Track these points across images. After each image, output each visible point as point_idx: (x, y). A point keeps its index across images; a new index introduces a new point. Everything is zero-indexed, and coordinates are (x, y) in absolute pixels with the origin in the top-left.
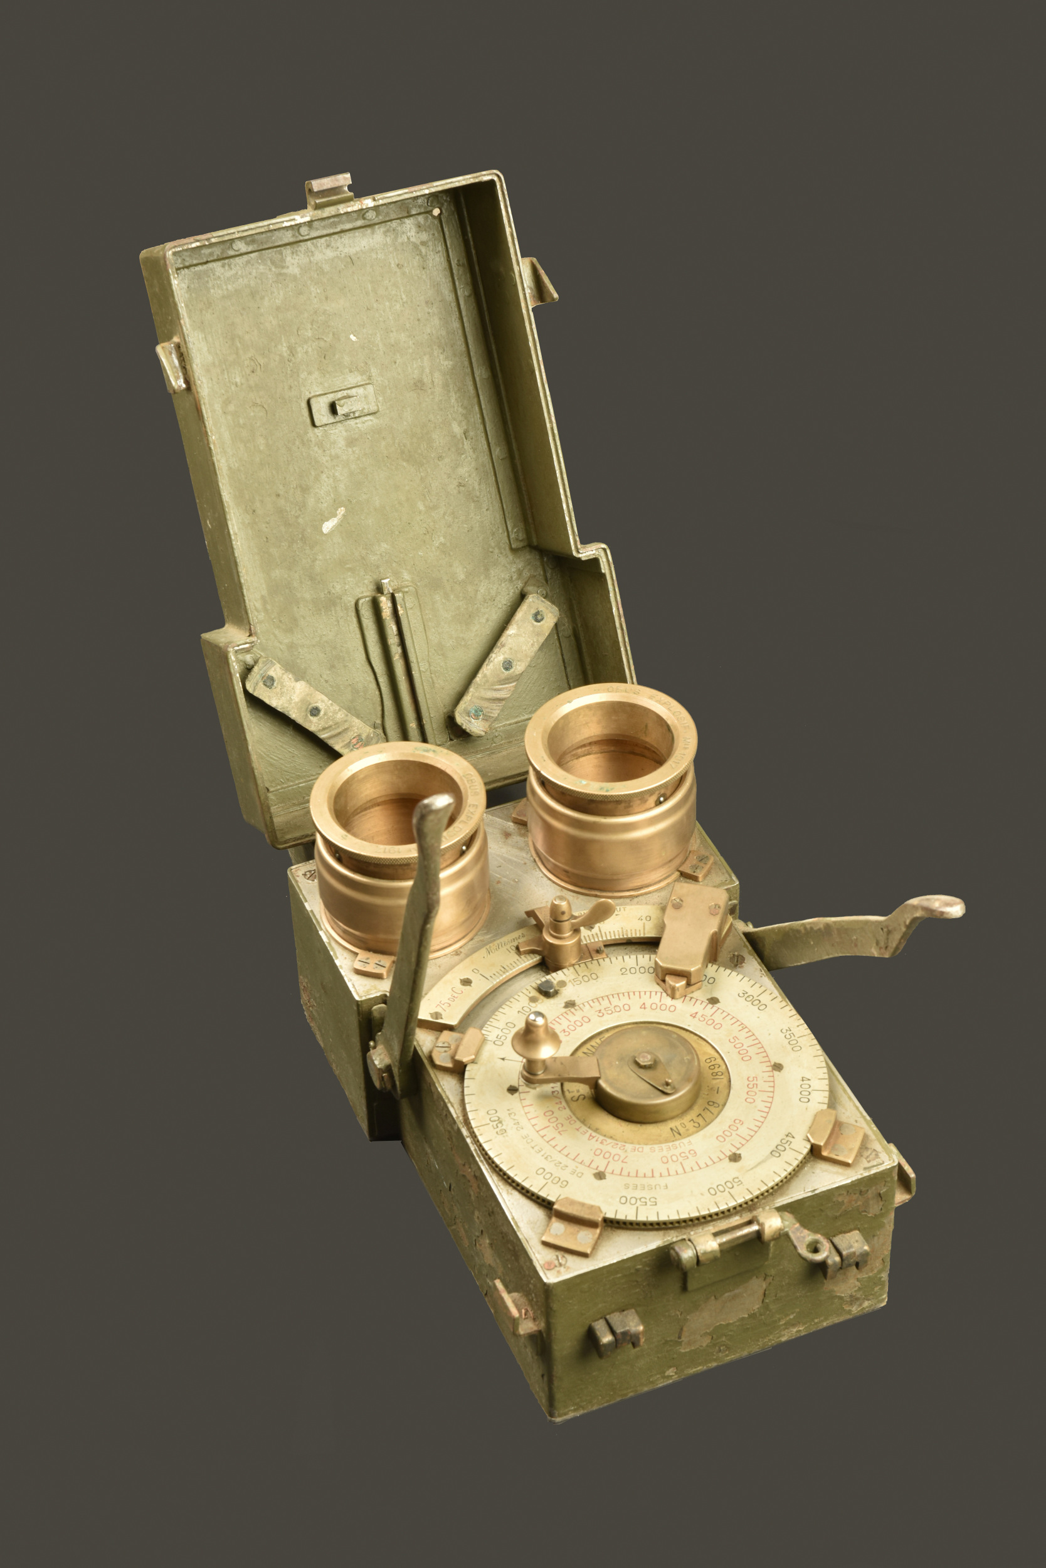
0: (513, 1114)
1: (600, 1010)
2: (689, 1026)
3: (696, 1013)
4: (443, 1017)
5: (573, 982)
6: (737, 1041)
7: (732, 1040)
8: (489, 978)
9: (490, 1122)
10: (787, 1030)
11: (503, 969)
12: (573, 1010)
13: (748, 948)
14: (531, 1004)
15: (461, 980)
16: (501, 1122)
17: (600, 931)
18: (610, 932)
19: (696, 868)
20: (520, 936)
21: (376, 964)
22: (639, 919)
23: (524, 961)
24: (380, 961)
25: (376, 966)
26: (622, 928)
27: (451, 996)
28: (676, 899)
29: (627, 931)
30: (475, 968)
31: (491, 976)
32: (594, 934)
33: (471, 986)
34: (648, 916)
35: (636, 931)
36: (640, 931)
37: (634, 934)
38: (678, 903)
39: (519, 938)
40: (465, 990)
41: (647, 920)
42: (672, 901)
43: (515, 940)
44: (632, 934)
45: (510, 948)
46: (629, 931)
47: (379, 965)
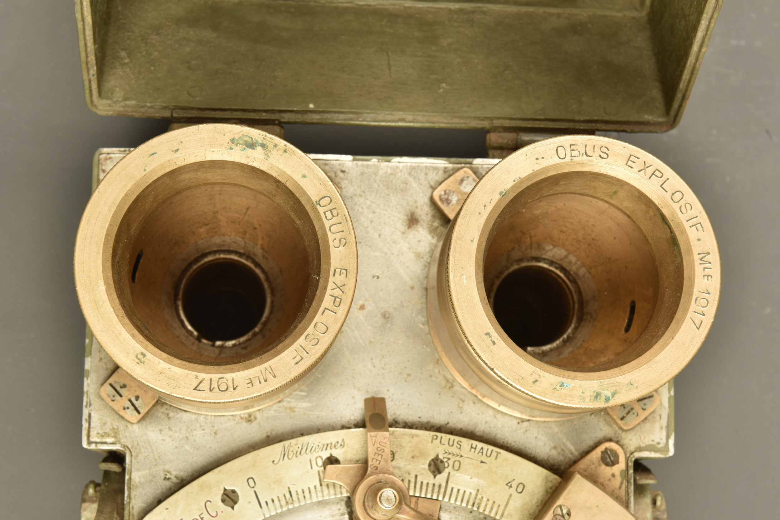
8: (263, 504)
11: (288, 496)
15: (225, 490)
17: (447, 482)
18: (459, 490)
19: (628, 413)
20: (338, 442)
21: (130, 401)
22: (507, 485)
23: (323, 494)
24: (137, 398)
25: (128, 404)
26: (478, 490)
27: (200, 516)
28: (563, 508)
29: (482, 498)
30: (252, 478)
31: (267, 503)
32: (437, 484)
33: (233, 508)
34: (521, 483)
35: (494, 502)
36: (499, 506)
37: (489, 507)
38: (563, 516)
39: (335, 446)
40: (222, 512)
41: (517, 490)
42: (557, 507)
43: (329, 448)
44: (486, 505)
45: (316, 458)
46: (485, 499)
47: (133, 405)
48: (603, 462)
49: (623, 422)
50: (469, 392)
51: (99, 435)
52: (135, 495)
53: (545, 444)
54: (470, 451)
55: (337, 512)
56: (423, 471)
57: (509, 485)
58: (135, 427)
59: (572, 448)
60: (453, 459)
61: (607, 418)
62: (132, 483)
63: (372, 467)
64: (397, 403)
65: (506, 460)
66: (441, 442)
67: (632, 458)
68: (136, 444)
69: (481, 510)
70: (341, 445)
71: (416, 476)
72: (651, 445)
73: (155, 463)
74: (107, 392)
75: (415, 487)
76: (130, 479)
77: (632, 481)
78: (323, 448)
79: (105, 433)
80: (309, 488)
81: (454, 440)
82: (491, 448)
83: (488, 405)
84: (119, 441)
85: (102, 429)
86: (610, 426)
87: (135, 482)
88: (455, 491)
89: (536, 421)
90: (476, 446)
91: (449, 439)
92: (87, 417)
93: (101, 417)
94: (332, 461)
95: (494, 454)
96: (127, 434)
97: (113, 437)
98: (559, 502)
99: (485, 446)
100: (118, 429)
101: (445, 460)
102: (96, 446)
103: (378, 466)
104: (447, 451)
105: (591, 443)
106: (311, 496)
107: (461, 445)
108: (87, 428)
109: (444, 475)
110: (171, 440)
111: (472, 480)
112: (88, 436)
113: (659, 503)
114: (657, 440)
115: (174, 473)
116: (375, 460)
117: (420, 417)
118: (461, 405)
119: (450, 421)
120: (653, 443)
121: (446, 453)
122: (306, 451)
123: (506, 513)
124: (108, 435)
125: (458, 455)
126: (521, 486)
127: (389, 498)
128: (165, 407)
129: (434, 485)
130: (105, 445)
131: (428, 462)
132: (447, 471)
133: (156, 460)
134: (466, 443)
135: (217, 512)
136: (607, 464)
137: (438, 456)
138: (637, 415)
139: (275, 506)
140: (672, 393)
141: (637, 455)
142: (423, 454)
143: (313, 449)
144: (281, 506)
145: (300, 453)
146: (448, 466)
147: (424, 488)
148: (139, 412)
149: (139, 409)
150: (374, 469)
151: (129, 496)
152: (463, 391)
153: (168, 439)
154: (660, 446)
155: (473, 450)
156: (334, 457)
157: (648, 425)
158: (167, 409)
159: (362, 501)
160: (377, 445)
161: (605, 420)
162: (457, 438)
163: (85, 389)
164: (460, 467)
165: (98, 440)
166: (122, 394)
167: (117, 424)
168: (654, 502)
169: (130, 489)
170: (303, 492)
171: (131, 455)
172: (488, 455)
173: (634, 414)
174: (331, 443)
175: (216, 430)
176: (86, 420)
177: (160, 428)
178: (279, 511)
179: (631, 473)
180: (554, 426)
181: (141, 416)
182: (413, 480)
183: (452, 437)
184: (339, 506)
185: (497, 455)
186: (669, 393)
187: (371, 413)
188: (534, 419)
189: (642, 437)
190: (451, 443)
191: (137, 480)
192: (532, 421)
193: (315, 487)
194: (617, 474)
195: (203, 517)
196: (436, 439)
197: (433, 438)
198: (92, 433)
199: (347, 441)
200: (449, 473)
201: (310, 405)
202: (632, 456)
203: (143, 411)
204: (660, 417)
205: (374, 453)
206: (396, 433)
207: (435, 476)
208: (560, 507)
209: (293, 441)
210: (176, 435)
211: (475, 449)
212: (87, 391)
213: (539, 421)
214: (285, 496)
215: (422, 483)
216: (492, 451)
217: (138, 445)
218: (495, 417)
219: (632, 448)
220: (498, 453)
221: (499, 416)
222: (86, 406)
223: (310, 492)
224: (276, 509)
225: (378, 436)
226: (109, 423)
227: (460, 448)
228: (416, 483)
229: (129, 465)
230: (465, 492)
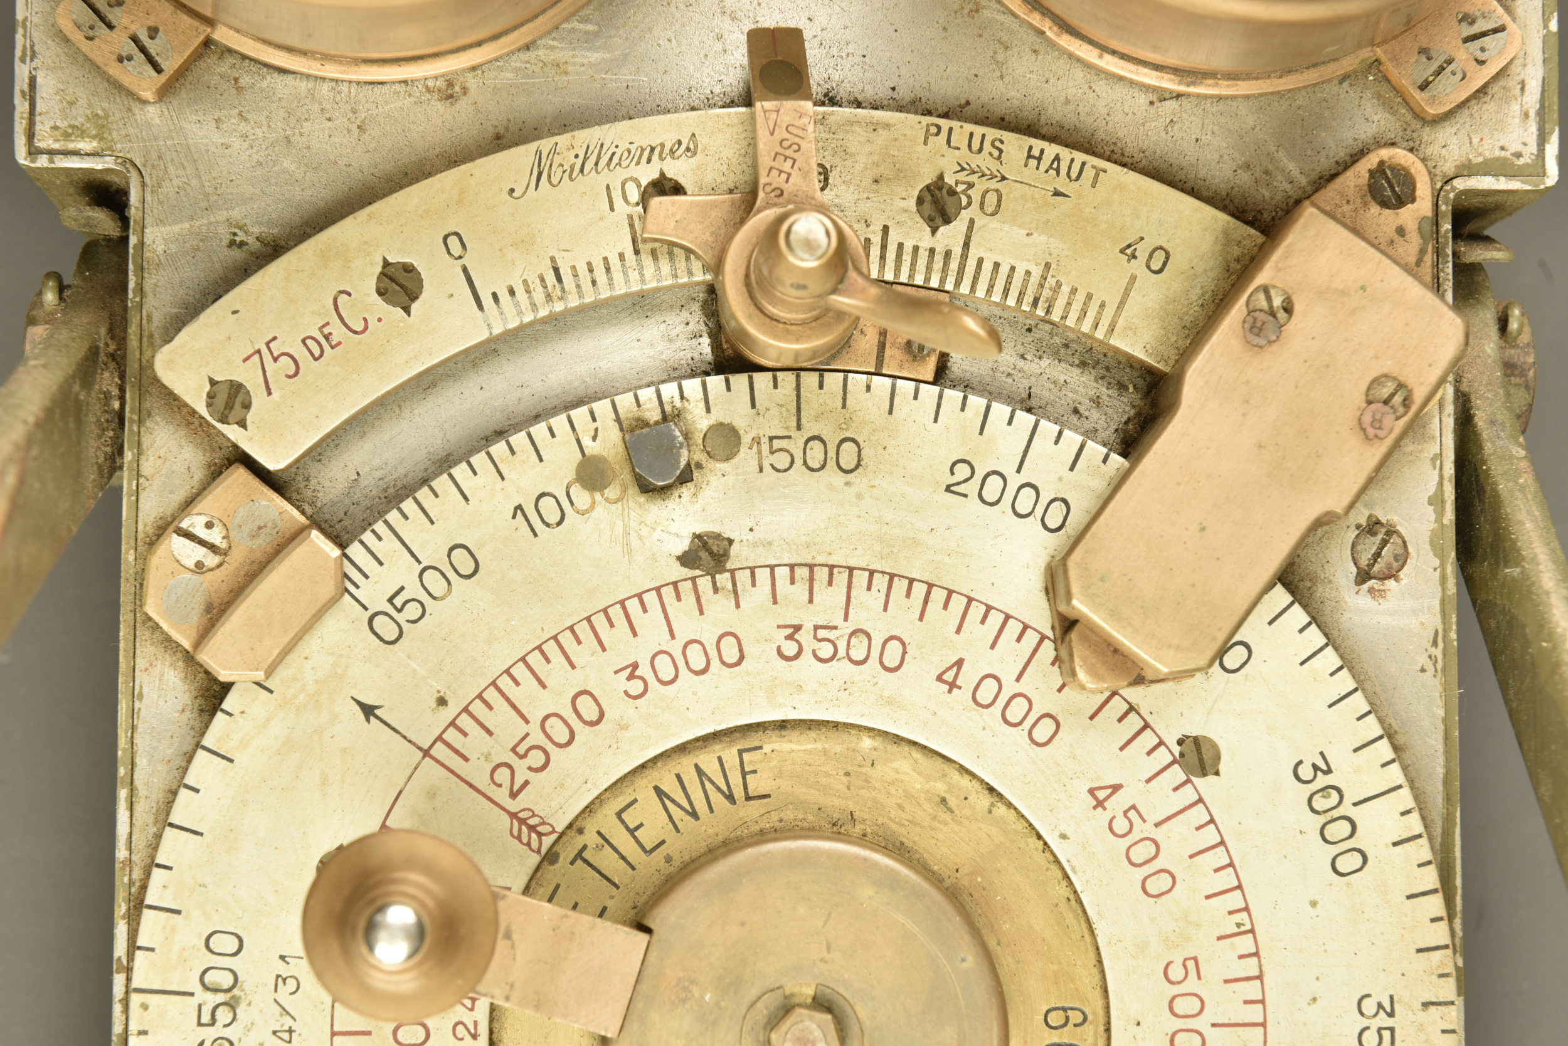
0: (291, 985)
1: (797, 628)
2: (1063, 836)
3: (1116, 788)
4: (250, 418)
5: (765, 448)
6: (1191, 984)
7: (1176, 973)
8: (487, 301)
9: (197, 988)
10: (1380, 1006)
11: (551, 279)
12: (705, 583)
13: (1440, 513)
14: (576, 490)
15: (386, 264)
16: (232, 1005)
17: (966, 245)
18: (997, 265)
19: (1441, 69)
20: (680, 143)
21: (135, 39)
22: (1122, 251)
23: (642, 275)
24: (153, 32)
25: (132, 49)
26: (1048, 266)
27: (321, 329)
28: (1273, 292)
29: (1059, 284)
30: (457, 234)
31: (495, 296)
32: (940, 250)
33: (407, 310)
34: (1161, 248)
35: (1089, 297)
36: (1103, 305)
37: (1076, 307)
38: (1273, 313)
39: (672, 152)
40: (380, 320)
41: (1148, 267)
42: (1257, 290)
43: (655, 157)
44: (1069, 304)
45: (623, 184)
46: (1065, 289)
47: (143, 50)
48: (1374, 198)
49: (1425, 95)
50: (1023, 22)
51: (56, 133)
52: (156, 285)
53: (1221, 156)
54: (1026, 165)
55: (681, 328)
56: (903, 217)
57: (1129, 251)
58: (152, 111)
59: (1292, 167)
60: (981, 185)
61: (1384, 88)
62: (147, 254)
63: (768, 189)
64: (834, 51)
65: (1121, 187)
66: (948, 142)
67: (1448, 192)
68: (154, 156)
69: (1055, 317)
70: (688, 149)
71: (886, 229)
72: (1498, 159)
73: (204, 205)
74: (74, 17)
75: (883, 257)
76: (142, 244)
77: (1449, 251)
78: (640, 157)
79: (73, 127)
80: (605, 259)
81: (984, 136)
82: (1080, 157)
83: (1071, 56)
84: (110, 149)
85: (65, 117)
86: (1391, 110)
87: (155, 251)
88: (987, 267)
89: (1198, 96)
90: (1042, 151)
91: (971, 134)
92: (26, 88)
93: (61, 86)
94: (665, 187)
95: (1089, 173)
96: (131, 131)
97: (94, 137)
98: (1262, 278)
99: (1066, 154)
100: (107, 117)
101: (960, 188)
102: (51, 161)
103: (784, 186)
104: (966, 166)
105: (1342, 154)
106: (610, 279)
107: (1001, 151)
108: (26, 115)
109: (958, 226)
110: (246, 145)
111: (1031, 239)
112: (31, 135)
113: (1514, 325)
114: (1515, 147)
115: (256, 230)
116: (775, 173)
117: (893, 89)
118: (1000, 57)
119: (972, 99)
120: (1503, 153)
121: (963, 169)
122: (596, 164)
123: (1121, 323)
124: (82, 134)
125: (993, 177)
126: (1160, 256)
127: (811, 237)
128: (230, 60)
129: (932, 251)
130: (75, 158)
131: (916, 193)
132: (965, 215)
133: (206, 195)
134: (1015, 144)
135: (365, 319)
136: (1384, 204)
137: (941, 177)
138: (1463, 78)
139: (517, 305)
140: (1554, 26)
141: (1460, 184)
142: (901, 174)
143: (616, 160)
144: (534, 306)
145: (582, 171)
146: (969, 204)
147: (907, 258)
148: (158, 69)
149: (158, 59)
150: (773, 194)
151: (140, 288)
152: (1008, 20)
153: (237, 144)
154: (1521, 161)
155: (1033, 163)
156: (671, 179)
157: (1488, 109)
158: (233, 66)
159: (742, 272)
160: (781, 133)
161: (1379, 96)
162: (992, 133)
163: (19, 16)
164: (999, 205)
165: (56, 146)
166: (114, 23)
167: (105, 105)
168: (1503, 323)
169: (141, 269)
170: (591, 271)
171: (143, 184)
172: (1074, 175)
173: (1453, 73)
174: (662, 145)
175: (363, 121)
176: (23, 92)
177: (216, 115)
178: (528, 318)
179: (1447, 231)
180: (1243, 107)
181: (163, 78)
182: (876, 240)
183: (979, 130)
184: (685, 314)
185: (1097, 176)
186: (1546, 26)
187: (765, 61)
188: (1192, 90)
189: (1475, 140)
190: (976, 146)
191: (160, 248)
192: (1188, 95)
193: (622, 256)
194: (1411, 226)
195: (330, 334)
196: (938, 134)
197: (928, 130)
198: (38, 127)
199: (702, 140)
200: (972, 222)
201: (607, 56)
202: (1448, 187)
203: (170, 65)
204: (1523, 89)
205: (773, 154)
206: (832, 119)
207: (934, 231)
208: (1266, 290)
209: (563, 140)
210: (259, 132)
211: (1039, 159)
212: (26, 19)
213: (1206, 97)
214: (542, 280)
215: (901, 246)
216: (1084, 164)
217: (160, 157)
218: (1090, 88)
219: (1449, 168)
220: (1099, 171)
221: (1101, 86)
222: (23, 61)
223: (608, 270)
224: (520, 313)
225: (781, 111)
226: (83, 102)
227: (999, 157)
228: (884, 247)
229: (137, 208)
230: (1013, 269)
